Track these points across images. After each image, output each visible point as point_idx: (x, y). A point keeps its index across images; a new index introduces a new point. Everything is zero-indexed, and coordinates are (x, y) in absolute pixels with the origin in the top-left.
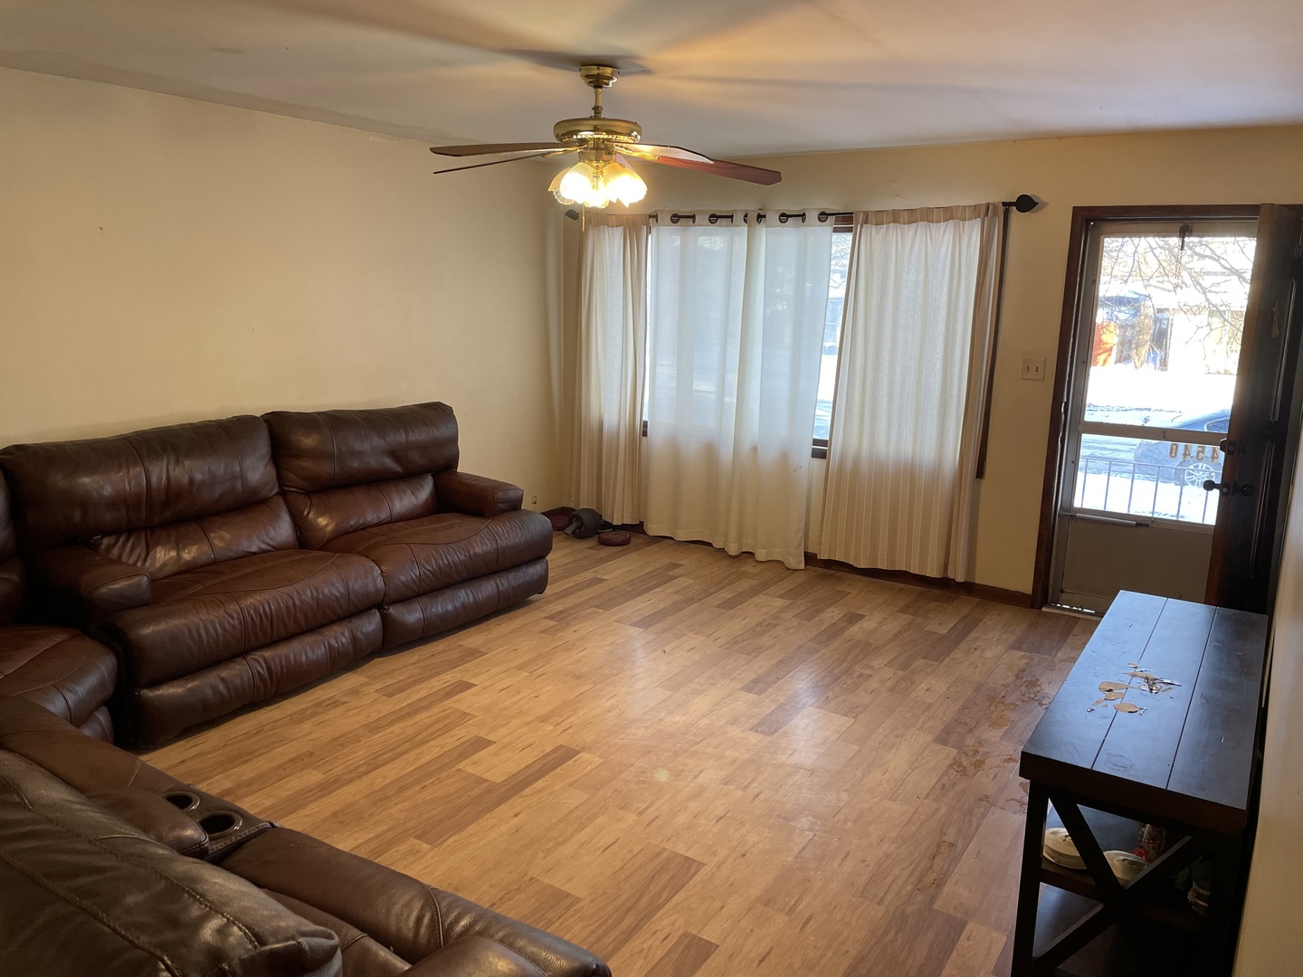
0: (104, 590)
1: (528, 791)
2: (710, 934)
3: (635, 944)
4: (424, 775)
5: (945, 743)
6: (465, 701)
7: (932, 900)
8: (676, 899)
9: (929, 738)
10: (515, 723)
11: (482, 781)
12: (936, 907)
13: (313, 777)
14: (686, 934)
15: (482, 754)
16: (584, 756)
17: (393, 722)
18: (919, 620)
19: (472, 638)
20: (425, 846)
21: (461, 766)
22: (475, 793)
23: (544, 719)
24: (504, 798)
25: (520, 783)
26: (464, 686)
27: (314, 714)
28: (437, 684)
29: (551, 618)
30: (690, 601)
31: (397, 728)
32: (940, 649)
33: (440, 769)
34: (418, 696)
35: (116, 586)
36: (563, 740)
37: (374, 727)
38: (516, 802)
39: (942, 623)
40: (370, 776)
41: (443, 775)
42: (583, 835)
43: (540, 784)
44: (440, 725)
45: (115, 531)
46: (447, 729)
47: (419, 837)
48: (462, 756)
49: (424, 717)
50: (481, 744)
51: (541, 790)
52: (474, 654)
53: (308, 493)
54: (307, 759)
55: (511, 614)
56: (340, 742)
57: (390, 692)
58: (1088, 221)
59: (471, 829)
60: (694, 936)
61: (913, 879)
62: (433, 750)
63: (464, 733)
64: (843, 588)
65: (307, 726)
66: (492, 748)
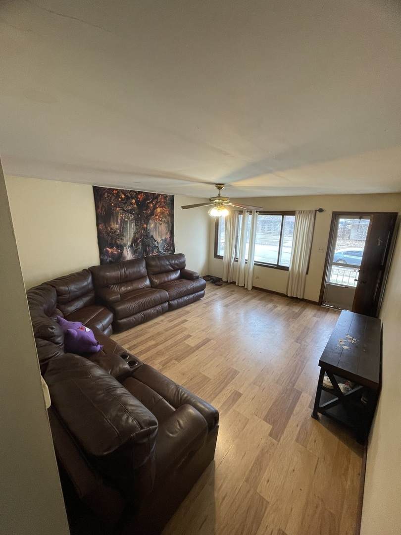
0: (110, 299)
1: (200, 349)
2: (241, 391)
3: (223, 392)
4: (177, 343)
5: (297, 342)
6: (186, 325)
7: (294, 386)
8: (233, 381)
9: (293, 341)
10: (197, 331)
11: (189, 346)
12: (295, 387)
13: (153, 342)
14: (235, 391)
15: (189, 339)
16: (212, 341)
17: (170, 329)
18: (291, 308)
19: (188, 308)
20: (177, 362)
21: (185, 341)
22: (188, 349)
23: (203, 331)
24: (194, 351)
25: (198, 347)
26: (186, 321)
27: (153, 326)
28: (180, 320)
29: (205, 304)
30: (237, 301)
31: (171, 331)
32: (296, 316)
33: (180, 342)
34: (176, 323)
35: (113, 298)
36: (208, 336)
37: (166, 330)
38: (197, 352)
39: (296, 309)
40: (165, 343)
41: (181, 344)
42: (212, 362)
43: (202, 348)
44: (180, 331)
45: (114, 284)
46: (182, 332)
47: (176, 360)
48: (185, 339)
49: (177, 328)
50: (189, 336)
51: (202, 350)
52: (188, 312)
53: (153, 275)
54: (152, 338)
55: (196, 302)
56: (159, 334)
57: (170, 321)
58: (336, 215)
59: (187, 358)
60: (237, 391)
61: (289, 379)
62: (179, 337)
63: (186, 333)
64: (273, 298)
65: (152, 329)
66: (192, 337)
